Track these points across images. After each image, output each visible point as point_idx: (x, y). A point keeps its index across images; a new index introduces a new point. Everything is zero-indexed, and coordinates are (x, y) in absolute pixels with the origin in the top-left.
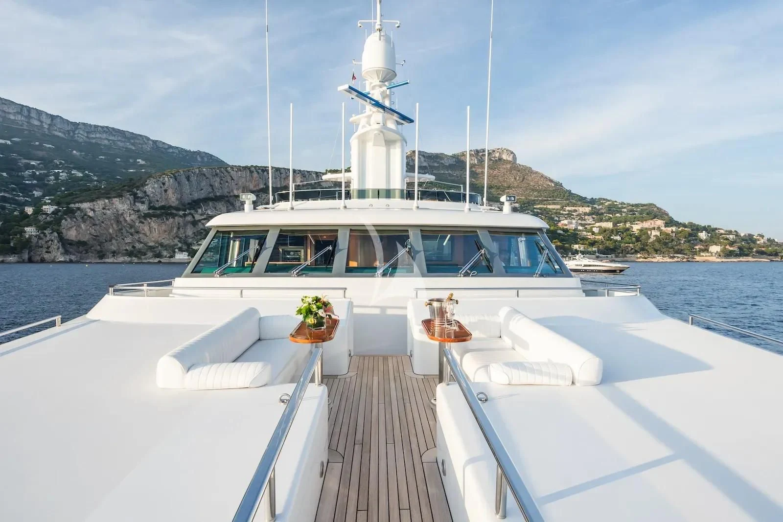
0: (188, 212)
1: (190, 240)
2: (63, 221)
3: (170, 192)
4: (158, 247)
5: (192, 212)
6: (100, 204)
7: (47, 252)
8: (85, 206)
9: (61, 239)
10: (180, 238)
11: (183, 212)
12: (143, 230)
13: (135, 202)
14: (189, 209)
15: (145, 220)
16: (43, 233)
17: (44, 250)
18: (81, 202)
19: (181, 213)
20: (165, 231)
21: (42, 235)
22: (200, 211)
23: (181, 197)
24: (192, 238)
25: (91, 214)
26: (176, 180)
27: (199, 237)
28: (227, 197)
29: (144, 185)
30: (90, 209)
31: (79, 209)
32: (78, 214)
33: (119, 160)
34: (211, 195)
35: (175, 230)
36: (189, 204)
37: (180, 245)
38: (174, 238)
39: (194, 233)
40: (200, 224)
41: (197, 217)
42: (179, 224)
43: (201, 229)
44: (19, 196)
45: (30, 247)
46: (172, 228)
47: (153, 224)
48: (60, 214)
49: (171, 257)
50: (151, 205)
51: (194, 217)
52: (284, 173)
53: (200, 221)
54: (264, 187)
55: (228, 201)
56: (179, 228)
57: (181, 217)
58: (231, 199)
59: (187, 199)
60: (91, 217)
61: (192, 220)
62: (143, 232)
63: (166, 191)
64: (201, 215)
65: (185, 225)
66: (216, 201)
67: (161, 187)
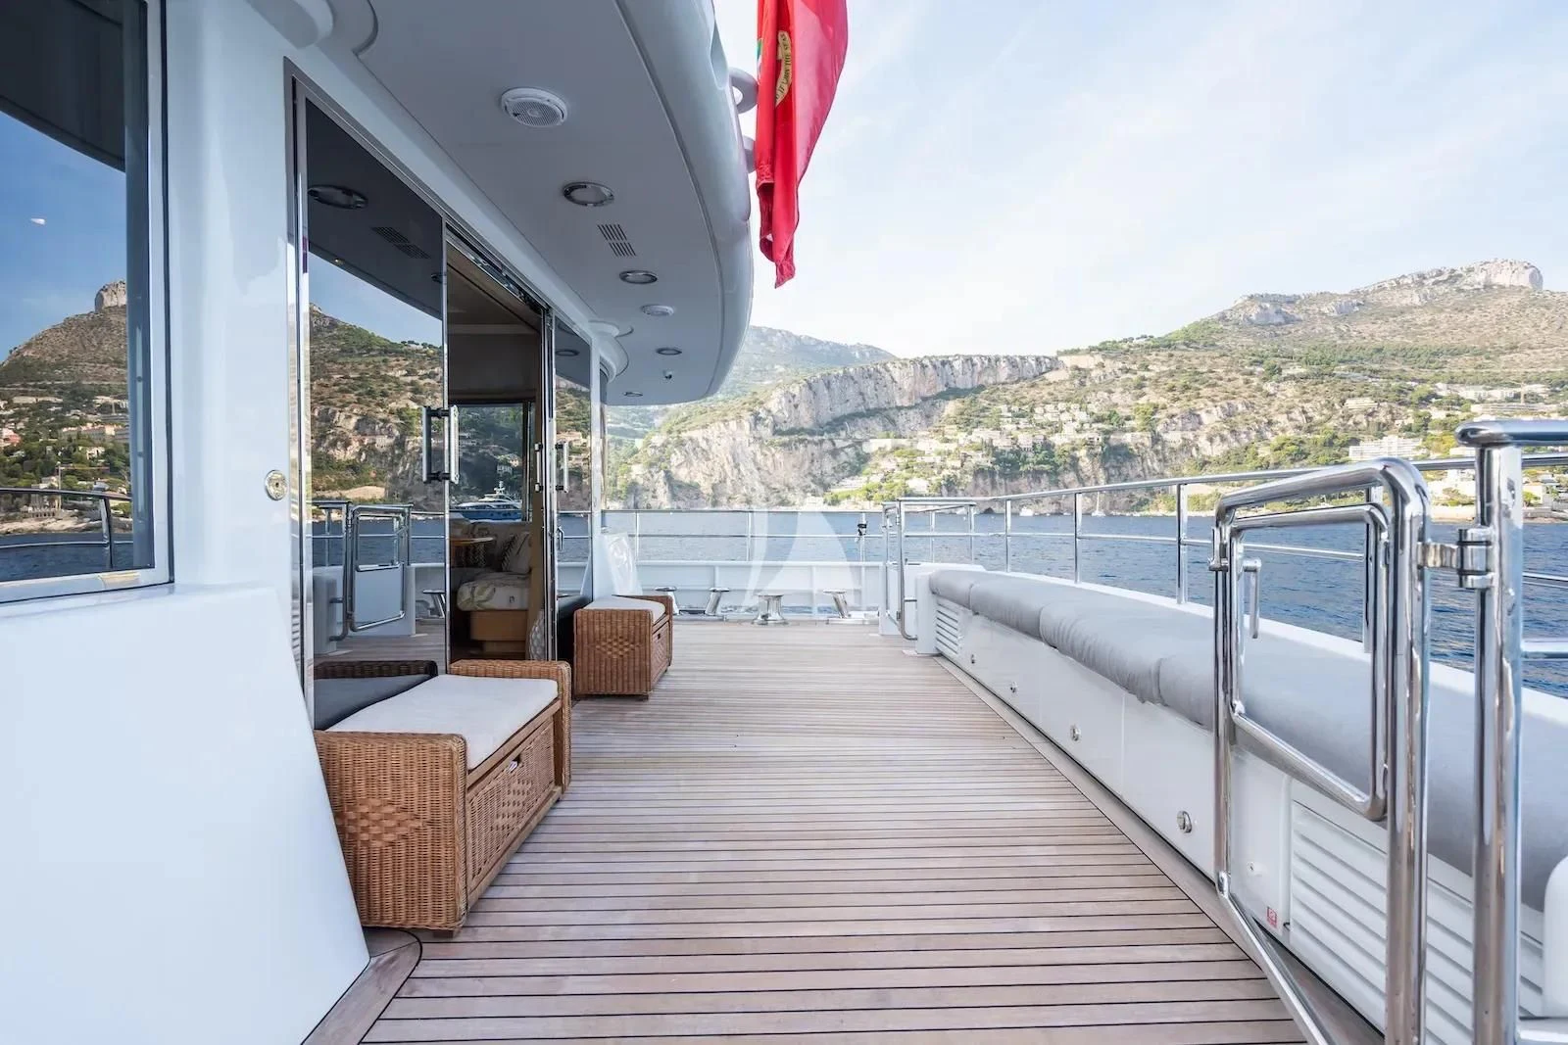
0: (826, 436)
1: (828, 480)
2: (673, 455)
3: (802, 408)
4: (784, 490)
5: (833, 435)
6: (714, 431)
7: (653, 497)
8: (697, 434)
9: (669, 477)
10: (814, 476)
11: (820, 438)
12: (766, 465)
13: (756, 424)
14: (829, 432)
15: (770, 450)
16: (650, 472)
17: (651, 494)
18: (693, 428)
19: (817, 438)
20: (794, 466)
21: (649, 475)
22: (843, 434)
23: (817, 414)
24: (833, 475)
25: (703, 445)
26: (810, 388)
27: (841, 475)
28: (885, 409)
29: (768, 399)
30: (703, 438)
31: (691, 439)
32: (689, 446)
33: (753, 369)
34: (862, 409)
35: (807, 464)
36: (828, 424)
37: (813, 486)
38: (806, 476)
39: (834, 468)
40: (842, 453)
41: (839, 443)
42: (813, 454)
43: (845, 462)
44: (639, 426)
45: (637, 490)
46: (803, 462)
47: (778, 456)
48: (669, 446)
49: (802, 504)
50: (777, 428)
51: (834, 444)
52: (979, 364)
53: (842, 449)
54: (945, 389)
55: (887, 417)
56: (813, 461)
57: (816, 444)
58: (891, 413)
59: (826, 416)
60: (703, 450)
61: (832, 447)
62: (766, 469)
63: (796, 406)
64: (845, 440)
65: (821, 457)
66: (868, 417)
67: (790, 401)
